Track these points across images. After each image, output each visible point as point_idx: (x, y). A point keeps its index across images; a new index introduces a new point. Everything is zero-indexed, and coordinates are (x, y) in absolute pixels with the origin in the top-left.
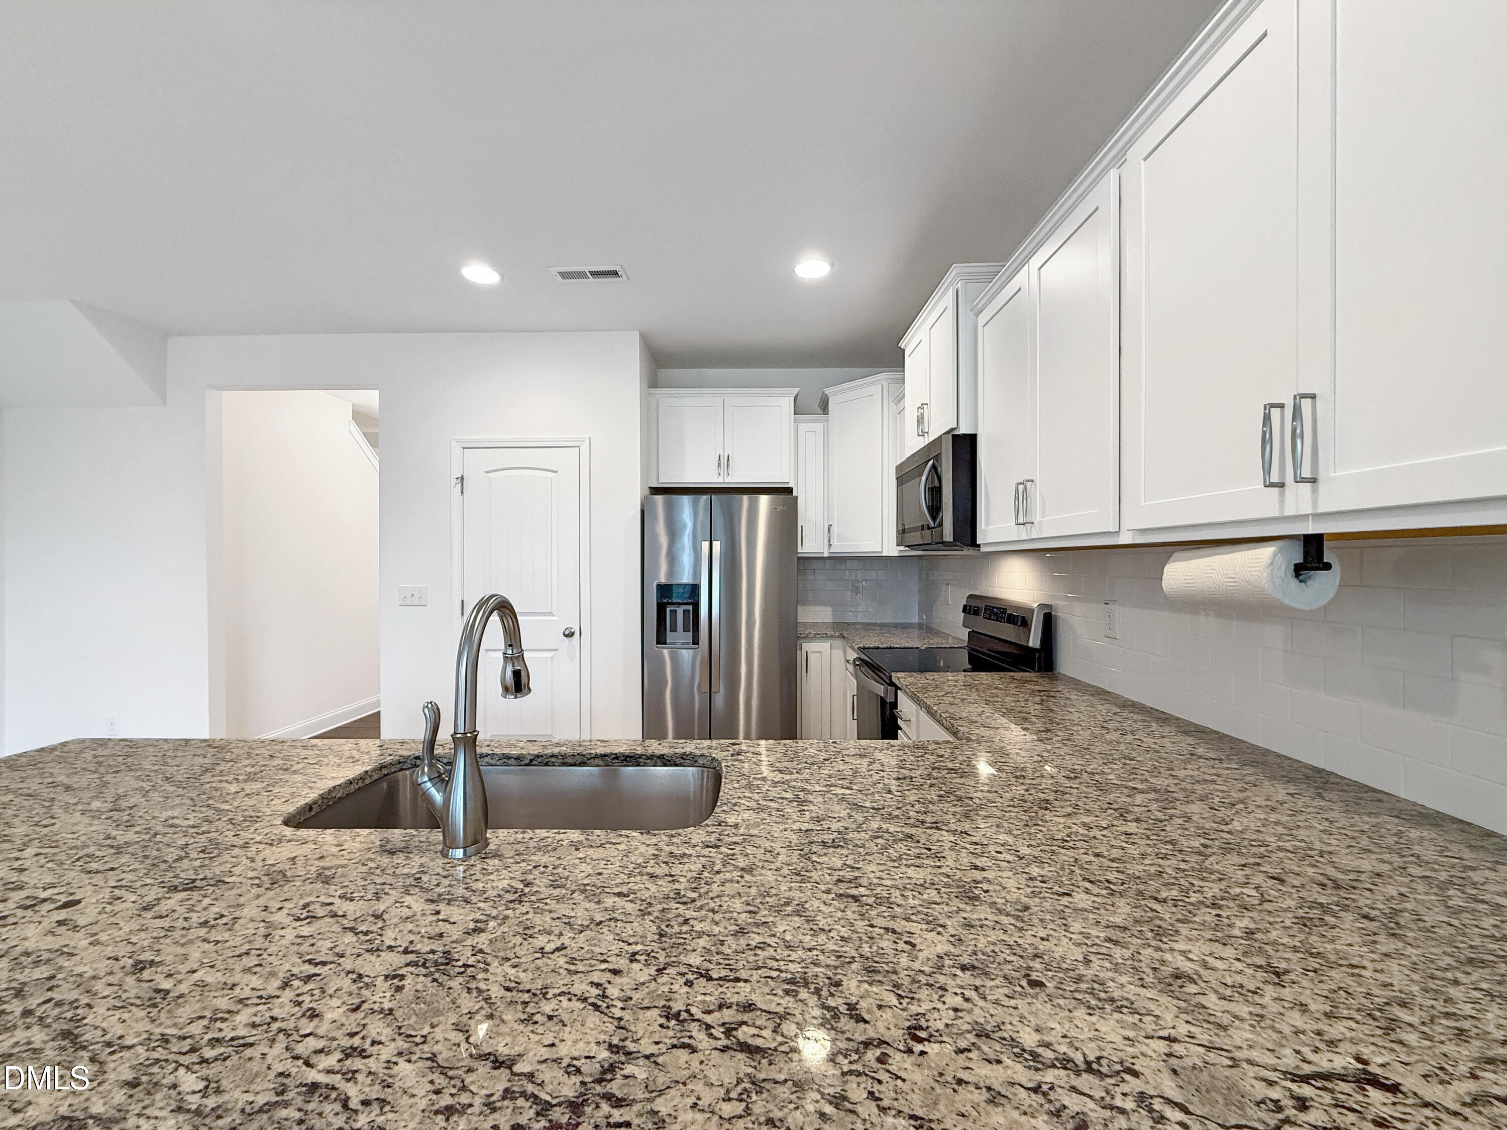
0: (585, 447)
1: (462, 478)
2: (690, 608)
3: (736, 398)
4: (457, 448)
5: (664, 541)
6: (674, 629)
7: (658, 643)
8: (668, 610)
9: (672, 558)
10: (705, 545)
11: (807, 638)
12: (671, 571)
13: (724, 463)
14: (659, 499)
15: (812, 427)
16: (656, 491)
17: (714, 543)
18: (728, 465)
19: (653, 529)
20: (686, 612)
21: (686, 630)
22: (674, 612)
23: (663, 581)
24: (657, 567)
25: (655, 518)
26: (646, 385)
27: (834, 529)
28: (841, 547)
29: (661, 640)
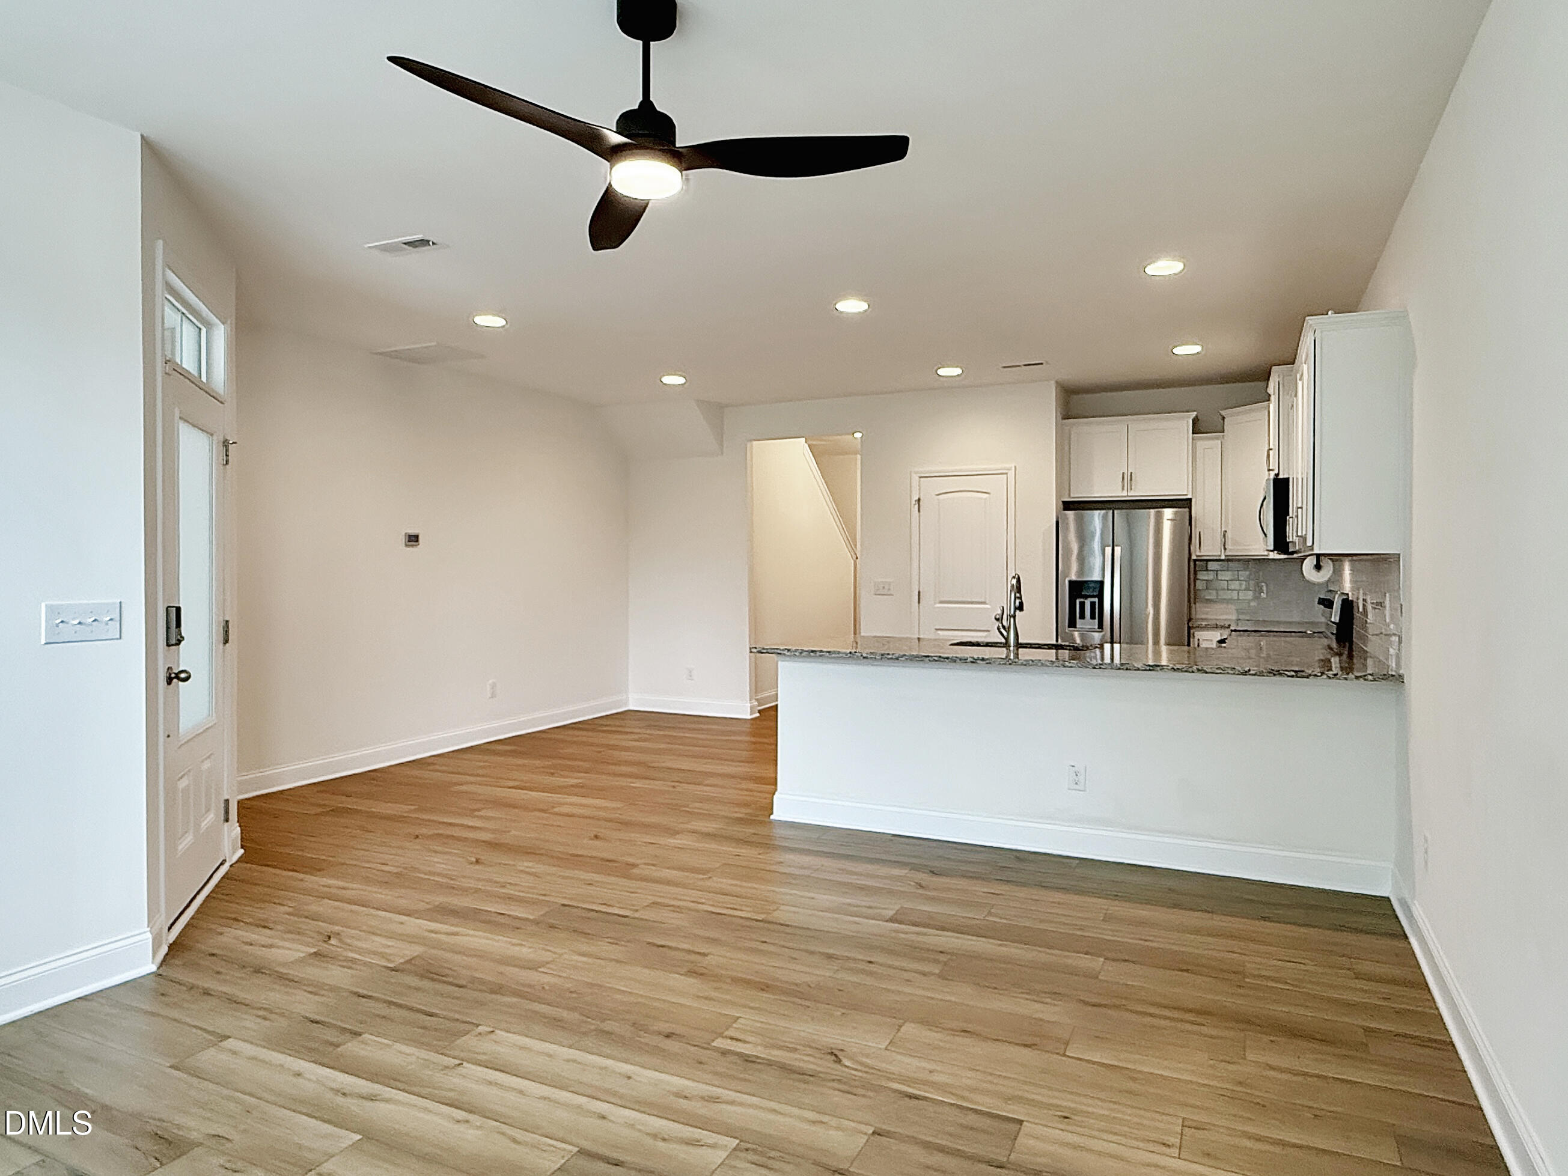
0: (1011, 474)
1: (919, 500)
2: (1096, 600)
3: (1137, 424)
4: (915, 477)
5: (1075, 547)
6: (1082, 617)
7: (1069, 626)
8: (1078, 601)
9: (1082, 559)
10: (1108, 550)
11: (1200, 628)
12: (1081, 570)
13: (1128, 479)
14: (1071, 514)
15: (1208, 445)
16: (1068, 506)
17: (1116, 548)
18: (1131, 479)
19: (1066, 537)
20: (1093, 604)
21: (1093, 617)
22: (1082, 605)
23: (1074, 578)
24: (1068, 567)
25: (1067, 529)
26: (1060, 418)
27: (1229, 535)
28: (1233, 550)
29: (1072, 624)
